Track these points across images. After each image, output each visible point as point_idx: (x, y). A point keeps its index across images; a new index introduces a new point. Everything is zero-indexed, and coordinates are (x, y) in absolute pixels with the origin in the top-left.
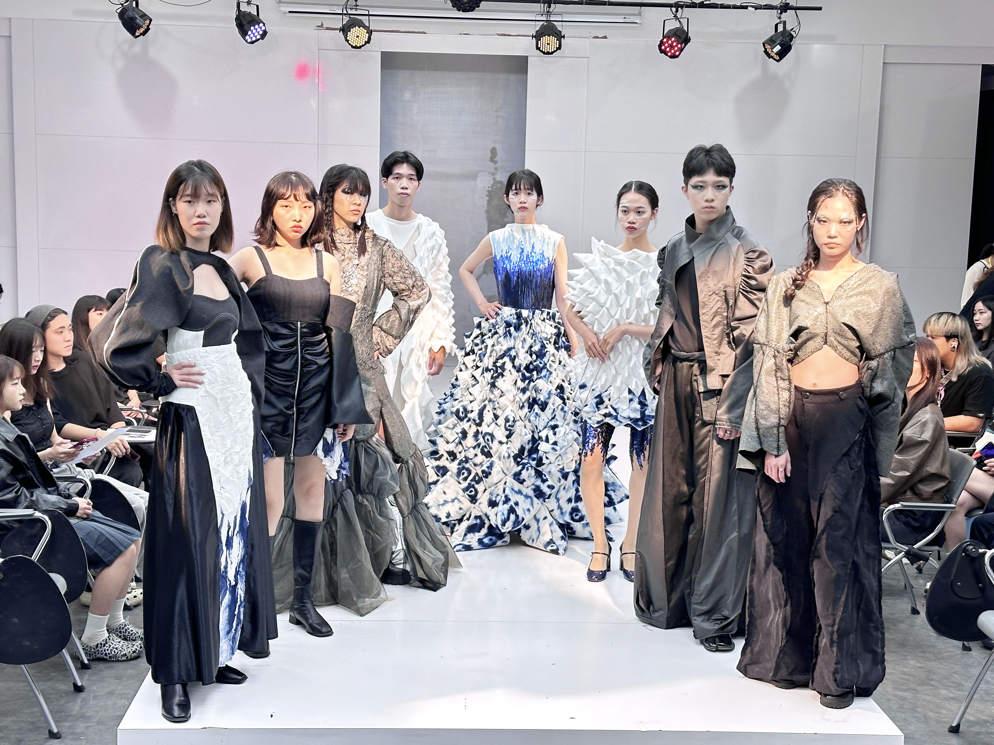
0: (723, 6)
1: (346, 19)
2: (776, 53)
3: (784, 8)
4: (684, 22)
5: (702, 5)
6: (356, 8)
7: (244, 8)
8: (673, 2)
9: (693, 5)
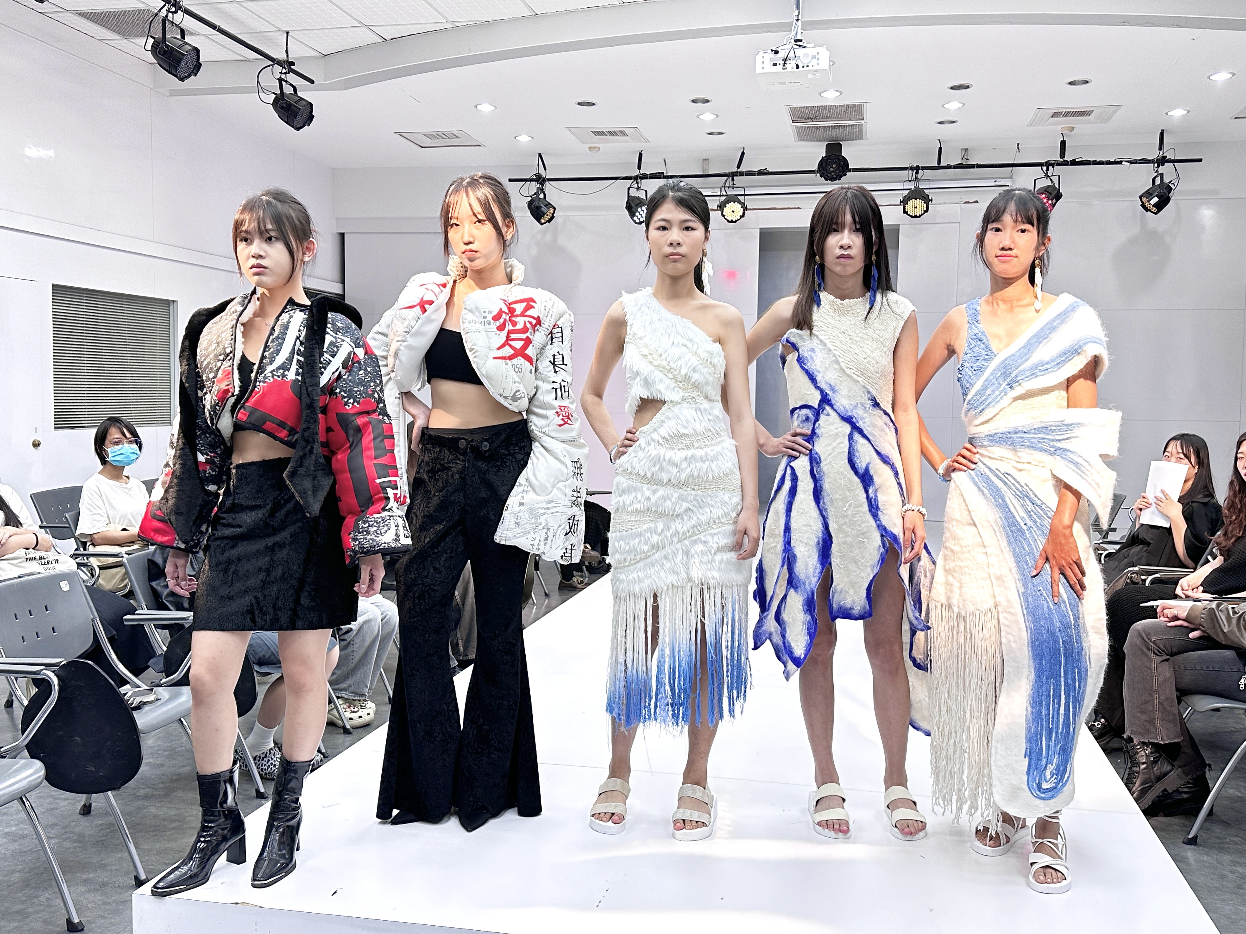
0: (1095, 163)
1: (723, 198)
2: (1154, 206)
3: (1162, 161)
4: (1055, 179)
5: (1074, 163)
6: (733, 187)
7: (633, 193)
8: (1043, 161)
9: (1065, 163)
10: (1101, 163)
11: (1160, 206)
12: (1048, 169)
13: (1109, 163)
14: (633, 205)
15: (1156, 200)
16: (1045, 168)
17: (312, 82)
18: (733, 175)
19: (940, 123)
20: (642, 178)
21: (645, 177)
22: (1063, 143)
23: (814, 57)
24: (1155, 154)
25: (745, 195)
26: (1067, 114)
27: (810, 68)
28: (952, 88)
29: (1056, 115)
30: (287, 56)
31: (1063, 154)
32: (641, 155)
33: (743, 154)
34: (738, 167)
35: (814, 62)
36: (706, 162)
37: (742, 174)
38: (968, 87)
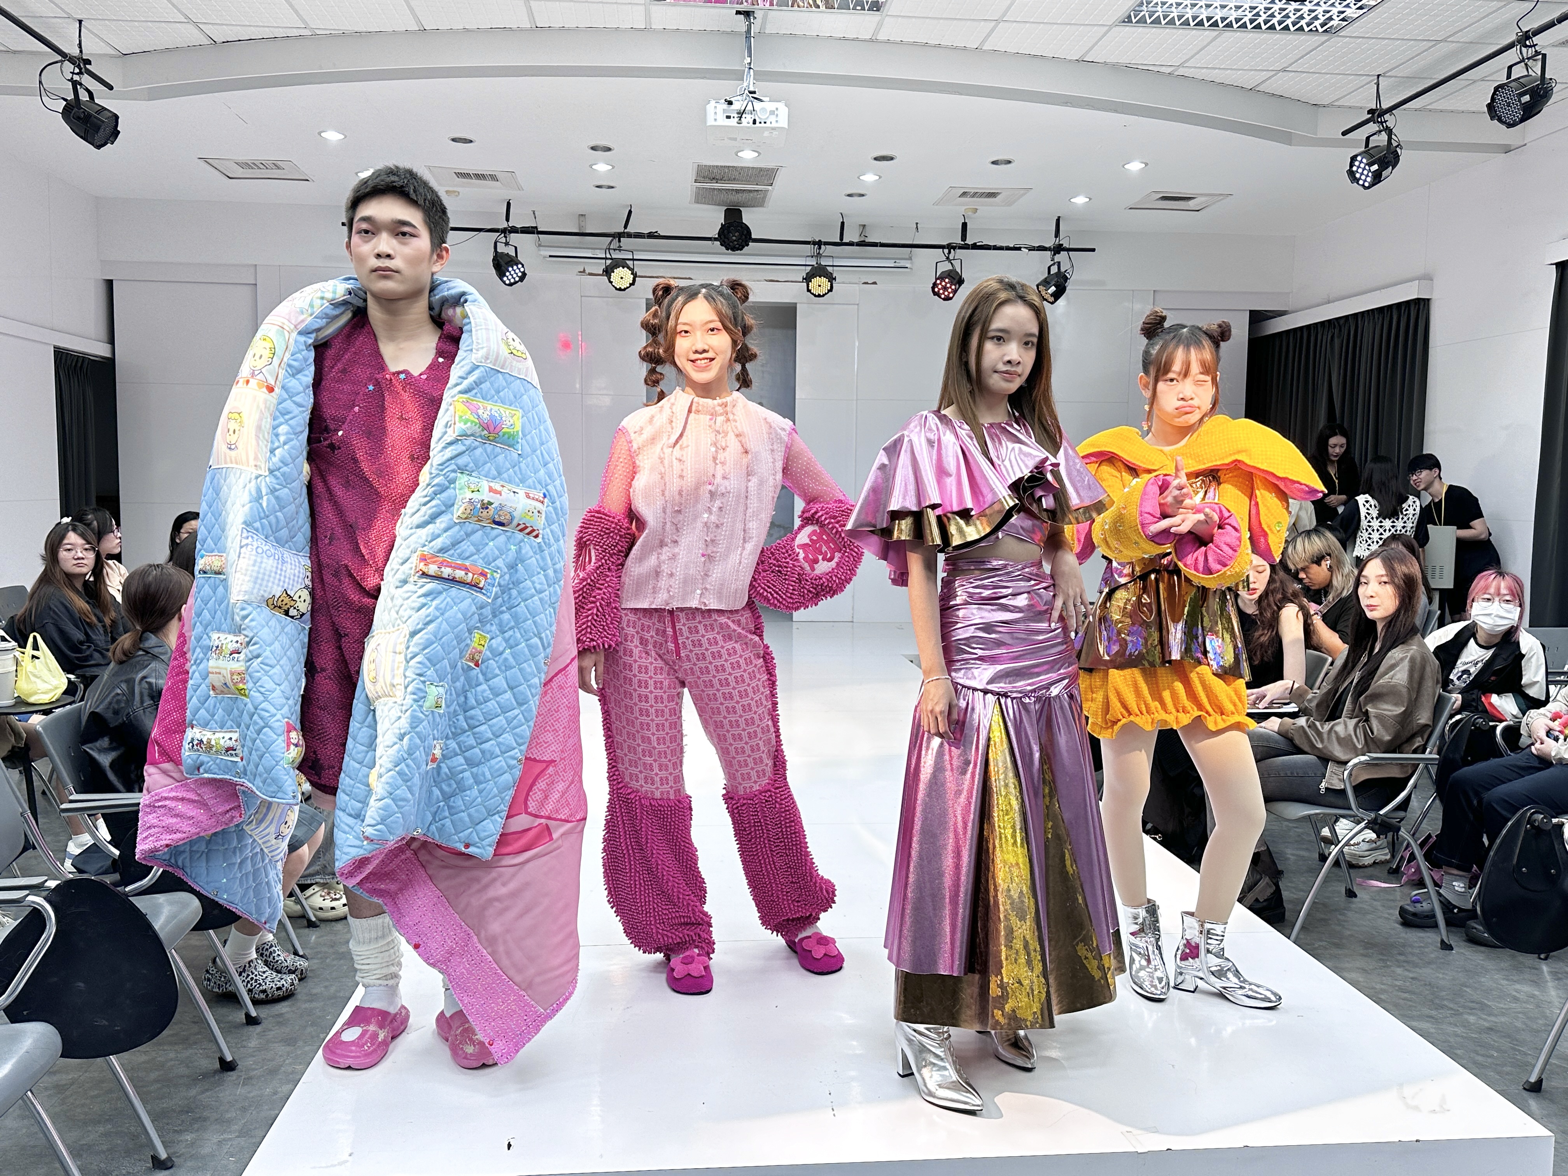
0: (995, 248)
1: (609, 262)
2: (1052, 295)
3: (1058, 249)
4: (957, 264)
5: (975, 247)
6: (619, 249)
7: (501, 248)
8: (945, 243)
9: (966, 247)
10: (1001, 248)
11: (1057, 296)
12: (949, 252)
13: (1008, 248)
14: (503, 263)
15: (1053, 289)
16: (946, 251)
17: (111, 88)
18: (619, 236)
19: (850, 195)
20: (510, 232)
21: (514, 230)
22: (964, 225)
23: (772, 113)
24: (1050, 242)
25: (633, 260)
26: (975, 195)
27: (768, 125)
28: (876, 159)
29: (964, 194)
30: (81, 51)
31: (964, 237)
32: (509, 204)
33: (630, 212)
34: (626, 227)
35: (773, 118)
36: (582, 218)
37: (629, 235)
38: (892, 159)
